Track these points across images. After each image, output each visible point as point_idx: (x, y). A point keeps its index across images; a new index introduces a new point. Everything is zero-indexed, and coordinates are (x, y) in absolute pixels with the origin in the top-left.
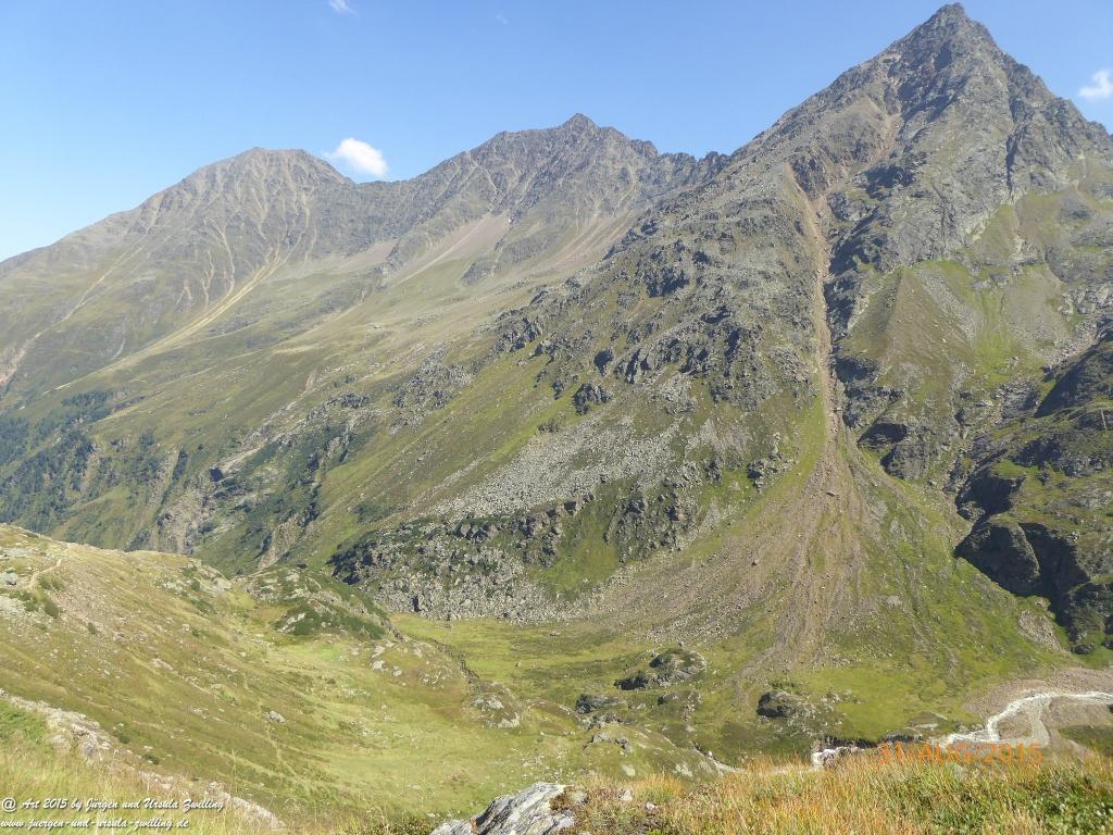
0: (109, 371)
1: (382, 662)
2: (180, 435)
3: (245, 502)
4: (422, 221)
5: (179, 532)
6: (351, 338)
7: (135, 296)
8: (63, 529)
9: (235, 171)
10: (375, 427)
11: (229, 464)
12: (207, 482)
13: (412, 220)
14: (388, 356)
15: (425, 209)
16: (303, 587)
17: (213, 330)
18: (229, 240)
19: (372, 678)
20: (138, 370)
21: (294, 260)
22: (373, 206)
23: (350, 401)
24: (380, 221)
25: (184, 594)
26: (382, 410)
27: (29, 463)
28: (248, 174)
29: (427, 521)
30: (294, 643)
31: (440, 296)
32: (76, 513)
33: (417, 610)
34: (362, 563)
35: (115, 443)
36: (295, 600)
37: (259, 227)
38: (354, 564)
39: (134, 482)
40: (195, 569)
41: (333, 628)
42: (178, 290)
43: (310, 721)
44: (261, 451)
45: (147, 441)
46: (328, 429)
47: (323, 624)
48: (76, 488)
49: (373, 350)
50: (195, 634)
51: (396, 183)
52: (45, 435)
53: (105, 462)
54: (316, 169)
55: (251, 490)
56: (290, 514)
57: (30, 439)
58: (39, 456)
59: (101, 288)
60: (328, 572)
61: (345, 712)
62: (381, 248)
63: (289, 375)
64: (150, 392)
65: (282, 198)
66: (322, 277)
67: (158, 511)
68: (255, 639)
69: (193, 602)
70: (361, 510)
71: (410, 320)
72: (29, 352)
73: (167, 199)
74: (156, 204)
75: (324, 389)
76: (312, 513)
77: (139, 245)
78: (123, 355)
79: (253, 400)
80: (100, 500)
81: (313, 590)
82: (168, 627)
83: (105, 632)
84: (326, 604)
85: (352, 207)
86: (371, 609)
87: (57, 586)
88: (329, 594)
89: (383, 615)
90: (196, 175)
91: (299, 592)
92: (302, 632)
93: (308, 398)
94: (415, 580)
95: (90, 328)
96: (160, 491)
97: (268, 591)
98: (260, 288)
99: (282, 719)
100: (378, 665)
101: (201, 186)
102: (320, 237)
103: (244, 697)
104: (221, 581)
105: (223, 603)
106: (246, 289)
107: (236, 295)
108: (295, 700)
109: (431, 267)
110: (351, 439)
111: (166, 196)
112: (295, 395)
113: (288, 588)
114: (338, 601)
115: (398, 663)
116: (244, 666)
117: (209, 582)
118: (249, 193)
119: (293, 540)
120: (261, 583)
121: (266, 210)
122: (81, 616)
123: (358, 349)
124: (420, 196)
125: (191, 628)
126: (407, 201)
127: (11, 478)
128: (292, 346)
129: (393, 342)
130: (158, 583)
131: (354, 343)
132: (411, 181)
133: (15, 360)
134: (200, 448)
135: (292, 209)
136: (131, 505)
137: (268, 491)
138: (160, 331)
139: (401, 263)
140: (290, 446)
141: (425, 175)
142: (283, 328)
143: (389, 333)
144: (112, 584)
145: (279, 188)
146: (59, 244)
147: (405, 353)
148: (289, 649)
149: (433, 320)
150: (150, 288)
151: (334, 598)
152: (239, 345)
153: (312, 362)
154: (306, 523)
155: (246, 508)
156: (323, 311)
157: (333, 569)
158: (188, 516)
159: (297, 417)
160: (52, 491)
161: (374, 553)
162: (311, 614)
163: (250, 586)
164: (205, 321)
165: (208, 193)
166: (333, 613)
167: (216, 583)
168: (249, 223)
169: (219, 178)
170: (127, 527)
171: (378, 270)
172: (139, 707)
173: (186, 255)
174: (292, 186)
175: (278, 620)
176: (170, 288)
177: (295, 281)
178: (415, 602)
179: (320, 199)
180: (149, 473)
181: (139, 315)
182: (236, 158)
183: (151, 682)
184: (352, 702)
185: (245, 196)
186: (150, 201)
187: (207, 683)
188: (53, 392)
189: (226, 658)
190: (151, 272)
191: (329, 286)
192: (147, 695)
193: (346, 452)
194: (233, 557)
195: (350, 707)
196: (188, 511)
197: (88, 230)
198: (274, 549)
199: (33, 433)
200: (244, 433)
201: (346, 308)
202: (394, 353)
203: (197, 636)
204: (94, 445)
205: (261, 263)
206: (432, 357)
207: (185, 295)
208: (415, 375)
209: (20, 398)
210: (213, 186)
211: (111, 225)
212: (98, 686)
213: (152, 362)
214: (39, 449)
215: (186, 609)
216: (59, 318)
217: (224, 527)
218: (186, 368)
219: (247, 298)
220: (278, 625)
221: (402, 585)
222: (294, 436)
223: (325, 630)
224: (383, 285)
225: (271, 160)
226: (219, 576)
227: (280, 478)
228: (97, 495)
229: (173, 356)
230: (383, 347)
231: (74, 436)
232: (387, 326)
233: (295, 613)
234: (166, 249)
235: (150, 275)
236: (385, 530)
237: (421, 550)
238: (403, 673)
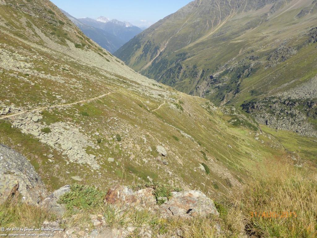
0: (187, 47)
1: (258, 138)
2: (203, 66)
5: (201, 92)
6: (255, 38)
7: (194, 26)
10: (260, 67)
11: (215, 75)
12: (209, 79)
14: (266, 44)
17: (214, 35)
18: (220, 7)
19: (255, 142)
20: (194, 47)
21: (239, 13)
23: (253, 58)
25: (206, 109)
26: (263, 61)
27: (168, 71)
30: (233, 127)
31: (288, 22)
32: (177, 84)
33: (267, 124)
34: (251, 108)
35: (187, 67)
36: (234, 115)
37: (230, 2)
38: (249, 107)
39: (191, 78)
40: (208, 103)
41: (244, 125)
42: (205, 24)
43: (238, 150)
44: (224, 72)
45: (195, 67)
46: (244, 66)
47: (241, 124)
48: (178, 78)
49: (261, 42)
52: (172, 64)
53: (185, 71)
55: (220, 83)
56: (231, 91)
57: (168, 65)
58: (170, 69)
59: (186, 24)
61: (247, 149)
62: (268, 6)
63: (234, 49)
64: (196, 53)
66: (247, 18)
67: (196, 86)
68: (223, 124)
69: (208, 112)
70: (252, 92)
71: (275, 31)
75: (245, 54)
76: (237, 91)
77: (196, 11)
78: (190, 43)
79: (223, 57)
80: (183, 81)
81: (239, 113)
83: (192, 116)
84: (242, 118)
86: (255, 122)
87: (182, 103)
88: (243, 116)
89: (258, 124)
91: (235, 113)
92: (235, 125)
93: (239, 57)
95: (183, 36)
96: (197, 81)
97: (227, 112)
98: (228, 22)
99: (231, 148)
100: (257, 138)
102: (248, 4)
103: (222, 139)
106: (224, 23)
107: (221, 25)
109: (285, 12)
110: (251, 70)
112: (235, 55)
113: (232, 112)
114: (245, 118)
115: (263, 139)
116: (222, 131)
117: (212, 107)
119: (231, 98)
122: (187, 112)
123: (257, 41)
127: (164, 74)
128: (236, 40)
129: (268, 39)
130: (200, 105)
131: (256, 39)
134: (208, 70)
136: (190, 83)
137: (225, 83)
138: (200, 36)
139: (275, 11)
140: (232, 70)
142: (233, 35)
143: (268, 36)
147: (272, 43)
148: (232, 128)
149: (284, 31)
150: (198, 24)
151: (245, 117)
152: (221, 40)
153: (242, 45)
154: (235, 94)
155: (218, 87)
156: (246, 29)
157: (242, 108)
158: (203, 88)
159: (235, 62)
160: (173, 78)
161: (255, 105)
162: (238, 120)
163: (222, 109)
164: (212, 33)
166: (244, 121)
167: (214, 107)
170: (189, 89)
171: (266, 14)
172: (200, 136)
173: (208, 13)
175: (229, 120)
176: (203, 23)
177: (239, 19)
178: (266, 122)
180: (195, 75)
181: (195, 31)
183: (202, 131)
188: (174, 53)
189: (218, 128)
190: (198, 19)
191: (249, 21)
193: (249, 74)
194: (214, 100)
195: (249, 148)
196: (203, 86)
198: (225, 100)
199: (169, 63)
200: (220, 66)
201: (254, 27)
202: (269, 43)
203: (210, 121)
204: (182, 67)
205: (229, 14)
206: (282, 44)
207: (207, 25)
208: (275, 50)
209: (167, 54)
211: (190, 6)
212: (192, 129)
213: (197, 45)
214: (170, 67)
216: (176, 33)
218: (206, 47)
219: (223, 26)
220: (229, 122)
222: (234, 68)
223: (242, 125)
224: (267, 19)
227: (229, 80)
229: (202, 43)
230: (265, 40)
231: (178, 64)
232: (267, 34)
233: (234, 119)
234: (203, 11)
236: (259, 99)
237: (271, 107)
238: (264, 143)
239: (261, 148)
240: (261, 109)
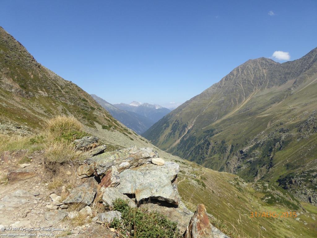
0: (214, 124)
1: (299, 218)
2: (231, 141)
3: (250, 160)
4: (305, 71)
5: (232, 168)
6: (282, 111)
7: (219, 104)
8: (204, 164)
9: (244, 67)
10: (291, 139)
11: (245, 149)
12: (239, 154)
13: (301, 72)
14: (295, 116)
15: (306, 67)
16: (270, 188)
17: (240, 111)
18: (243, 86)
19: (296, 223)
20: (221, 123)
21: (262, 90)
22: (287, 69)
23: (282, 131)
24: (289, 74)
25: (235, 185)
26: (294, 133)
27: (196, 147)
28: (248, 67)
29: (313, 171)
30: (268, 206)
31: (313, 95)
32: (207, 160)
33: (310, 202)
34: (289, 183)
35: (215, 143)
36: (268, 192)
37: (251, 81)
38: (286, 183)
39: (220, 153)
40: (237, 178)
41: (281, 203)
42: (230, 101)
43: (275, 233)
44: (254, 146)
45: (223, 142)
46: (275, 139)
47: (277, 201)
48: (207, 154)
49: (289, 114)
50: (239, 197)
51: (295, 61)
52: (200, 140)
53: (213, 147)
54: (267, 62)
55: (251, 157)
56: (264, 165)
57: (197, 141)
58: (199, 145)
59: (211, 103)
60: (277, 184)
61: (287, 233)
62: (290, 82)
63: (262, 123)
64: (224, 129)
65: (258, 72)
66: (271, 93)
67: (226, 161)
68: (256, 202)
69: (237, 188)
70: (288, 166)
71: (302, 103)
72: (196, 120)
73: (227, 78)
74: (224, 80)
75: (273, 127)
76: (271, 165)
77: (220, 91)
78: (217, 120)
79: (251, 131)
80: (212, 157)
81: (273, 190)
82: (231, 194)
83: (216, 193)
84: (278, 195)
85: (280, 71)
86: (294, 199)
87: (205, 179)
88: (279, 192)
89: (298, 202)
90: (234, 70)
91: (268, 190)
92: (270, 203)
93: (268, 130)
94: (309, 191)
95: (209, 113)
96: (227, 156)
97: (259, 188)
98: (252, 99)
99: (266, 230)
100: (298, 219)
101: (235, 73)
102: (270, 82)
103: (254, 220)
104: (245, 183)
105: (246, 190)
106: (248, 99)
107: (245, 101)
108: (270, 224)
109: (309, 86)
110: (283, 143)
111: (226, 77)
112: (264, 129)
113: (265, 188)
114: (282, 195)
115: (306, 220)
116: (253, 210)
117: (241, 183)
118: (248, 73)
119: (265, 173)
120: (256, 185)
121: (253, 76)
122: (211, 188)
123: (284, 114)
124: (304, 63)
125: (237, 196)
126: (299, 66)
127: (193, 151)
128: (262, 115)
129: (296, 111)
130: (228, 182)
131: (283, 112)
132: (300, 59)
133: (193, 122)
134: (237, 144)
135: (261, 75)
136: (220, 159)
137: (257, 157)
138: (226, 113)
139: (298, 86)
140: (263, 144)
141: (305, 56)
142: (259, 110)
143: (295, 109)
144: (217, 180)
145: (257, 69)
146: (202, 93)
147: (301, 115)
148: (266, 207)
149: (311, 103)
150: (223, 102)
151: (280, 193)
152: (247, 115)
153: (269, 119)
154: (269, 168)
155: (250, 162)
156: (271, 104)
157: (278, 184)
158: (234, 163)
159: (265, 136)
160: (201, 154)
161: (293, 180)
162: (273, 197)
163: (253, 185)
164: (237, 109)
165: (237, 75)
166: (280, 198)
167: (243, 183)
168: (248, 81)
169: (240, 70)
170: (219, 165)
171: (290, 89)
172: (225, 216)
173: (232, 92)
174: (261, 68)
175: (262, 197)
176: (228, 101)
177: (262, 95)
178: (310, 199)
179: (269, 71)
180: (224, 151)
181: (221, 109)
182: (244, 64)
183: (228, 209)
184: (289, 230)
185: (247, 73)
186: (222, 79)
187: (243, 213)
188: (201, 130)
189: (248, 206)
190: (223, 98)
191: (273, 96)
192: (227, 213)
193: (281, 147)
194: (246, 176)
195: (288, 231)
196: (234, 162)
197: (208, 89)
198: (259, 175)
199: (197, 140)
200: (249, 140)
201: (280, 102)
202: (297, 115)
203: (239, 198)
204: (211, 143)
205: (252, 92)
206: (312, 115)
207: (232, 103)
208: (305, 122)
209: (195, 131)
210: (238, 73)
211: (214, 87)
212: (215, 208)
213: (224, 121)
214: (198, 144)
215: (236, 190)
216: (202, 111)
217: (244, 167)
218: (232, 123)
219: (248, 102)
220: (262, 199)
221: (304, 192)
222: (264, 142)
223: (278, 203)
224: (292, 93)
225: (254, 62)
226: (244, 182)
227: (260, 154)
228: (212, 156)
229: (229, 119)
230: (293, 113)
231: (206, 141)
232: (294, 106)
233: (268, 196)
234: (227, 91)
235: (223, 99)
236: (297, 173)
237: (311, 181)
238: (308, 224)
239: (305, 232)
240: (300, 184)
